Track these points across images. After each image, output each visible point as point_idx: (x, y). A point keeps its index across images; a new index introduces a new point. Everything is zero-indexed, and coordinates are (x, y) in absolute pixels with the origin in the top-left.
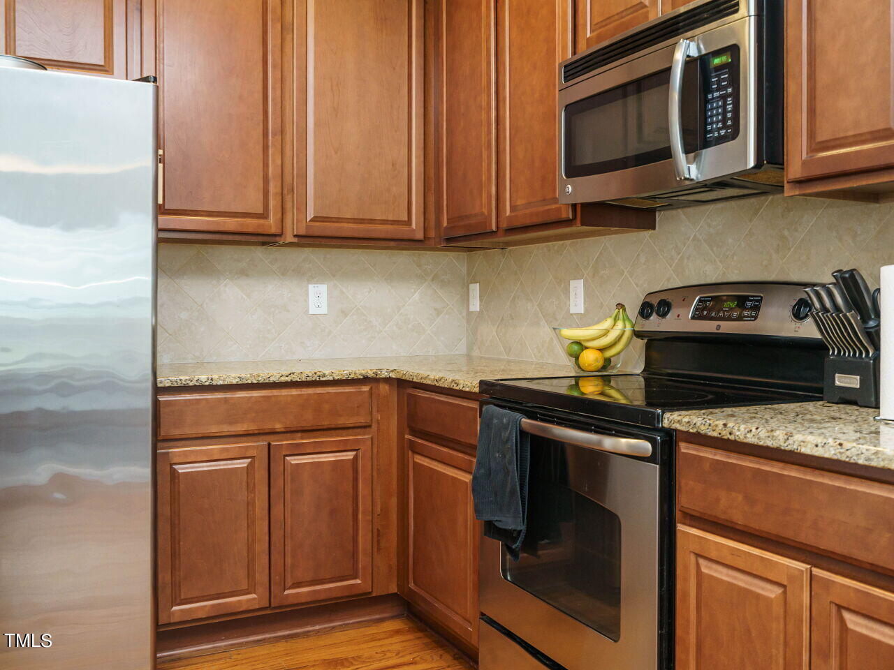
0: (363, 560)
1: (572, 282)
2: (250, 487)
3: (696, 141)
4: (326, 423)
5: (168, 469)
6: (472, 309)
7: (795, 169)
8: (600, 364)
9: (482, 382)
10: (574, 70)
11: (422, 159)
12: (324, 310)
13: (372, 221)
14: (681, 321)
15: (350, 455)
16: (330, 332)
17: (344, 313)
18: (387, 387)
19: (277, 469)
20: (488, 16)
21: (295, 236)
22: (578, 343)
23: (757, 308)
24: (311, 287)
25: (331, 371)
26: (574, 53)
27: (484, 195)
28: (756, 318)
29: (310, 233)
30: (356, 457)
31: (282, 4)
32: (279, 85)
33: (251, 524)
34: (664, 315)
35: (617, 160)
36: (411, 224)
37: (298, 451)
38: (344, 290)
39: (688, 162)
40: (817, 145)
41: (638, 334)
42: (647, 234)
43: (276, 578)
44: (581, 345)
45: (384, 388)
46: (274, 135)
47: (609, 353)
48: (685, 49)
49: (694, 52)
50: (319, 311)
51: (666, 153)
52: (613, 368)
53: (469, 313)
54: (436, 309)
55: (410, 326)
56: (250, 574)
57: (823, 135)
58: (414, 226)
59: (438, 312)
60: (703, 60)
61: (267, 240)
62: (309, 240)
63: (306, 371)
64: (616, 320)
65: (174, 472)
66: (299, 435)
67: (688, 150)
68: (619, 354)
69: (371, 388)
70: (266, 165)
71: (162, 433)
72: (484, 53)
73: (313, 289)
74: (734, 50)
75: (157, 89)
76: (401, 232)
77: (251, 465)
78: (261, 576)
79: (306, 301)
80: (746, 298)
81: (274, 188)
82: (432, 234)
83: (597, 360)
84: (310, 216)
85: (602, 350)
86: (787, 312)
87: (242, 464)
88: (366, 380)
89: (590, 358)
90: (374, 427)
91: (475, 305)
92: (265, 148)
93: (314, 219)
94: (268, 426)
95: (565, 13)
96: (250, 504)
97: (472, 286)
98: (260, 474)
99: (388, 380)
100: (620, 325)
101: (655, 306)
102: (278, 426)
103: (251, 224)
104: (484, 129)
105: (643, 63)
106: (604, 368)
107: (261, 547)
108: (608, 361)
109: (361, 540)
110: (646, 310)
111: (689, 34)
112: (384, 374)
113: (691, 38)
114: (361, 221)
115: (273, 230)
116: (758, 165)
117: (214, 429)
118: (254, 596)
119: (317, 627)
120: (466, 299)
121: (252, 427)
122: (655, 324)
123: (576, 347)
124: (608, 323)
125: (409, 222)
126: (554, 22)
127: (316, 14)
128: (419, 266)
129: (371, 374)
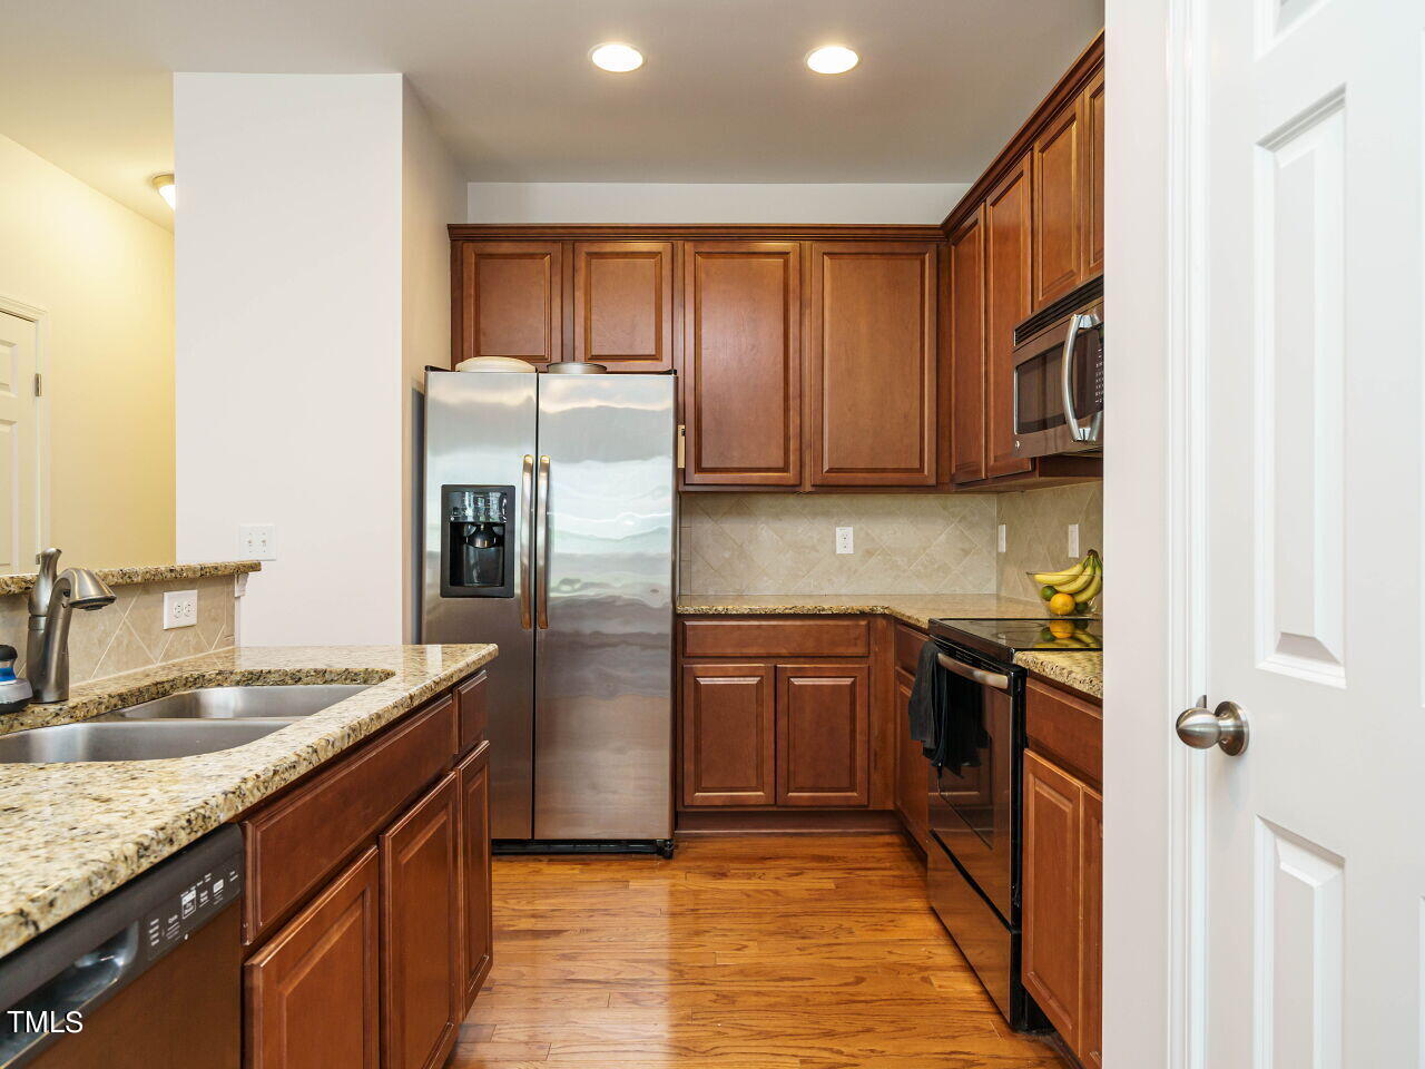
0: (860, 776)
1: (1070, 527)
2: (760, 702)
4: (826, 652)
5: (693, 681)
6: (1000, 550)
8: (1069, 607)
9: (931, 621)
10: (1020, 335)
11: (935, 409)
12: (850, 550)
13: (884, 470)
15: (848, 681)
16: (856, 571)
17: (869, 553)
18: (884, 622)
19: (782, 687)
21: (813, 486)
22: (1050, 587)
24: (838, 529)
25: (829, 606)
26: (1032, 310)
29: (825, 483)
30: (853, 683)
31: (801, 284)
32: (798, 355)
33: (760, 732)
35: (1055, 417)
36: (923, 472)
37: (801, 674)
38: (870, 531)
39: (1080, 426)
43: (781, 781)
44: (1052, 590)
45: (881, 623)
46: (794, 398)
47: (1082, 598)
48: (1076, 323)
49: (1079, 328)
50: (844, 552)
52: (1090, 612)
53: (999, 554)
54: (963, 550)
55: (936, 566)
56: (760, 775)
58: (926, 472)
59: (966, 552)
61: (792, 489)
62: (825, 488)
63: (809, 605)
64: (1085, 566)
65: (697, 683)
66: (802, 660)
67: (1078, 416)
68: (1091, 599)
69: (869, 623)
70: (786, 426)
71: (688, 650)
73: (839, 531)
75: (677, 379)
76: (914, 478)
77: (760, 682)
78: (769, 778)
79: (834, 542)
81: (793, 445)
82: (946, 479)
83: (1065, 605)
84: (826, 468)
85: (1072, 595)
87: (753, 681)
88: (862, 615)
89: (1060, 602)
90: (872, 657)
91: (1003, 547)
92: (786, 410)
93: (831, 470)
94: (775, 651)
95: (1026, 277)
96: (759, 716)
97: (999, 527)
98: (768, 691)
99: (884, 615)
100: (1089, 571)
102: (784, 651)
106: (1075, 612)
107: (769, 752)
108: (1082, 605)
109: (858, 759)
111: (1084, 308)
112: (880, 611)
113: (1078, 316)
115: (796, 482)
117: (729, 651)
118: (761, 793)
119: (820, 831)
120: (995, 540)
121: (762, 651)
123: (1049, 592)
125: (921, 469)
127: (833, 290)
128: (945, 508)
129: (867, 610)
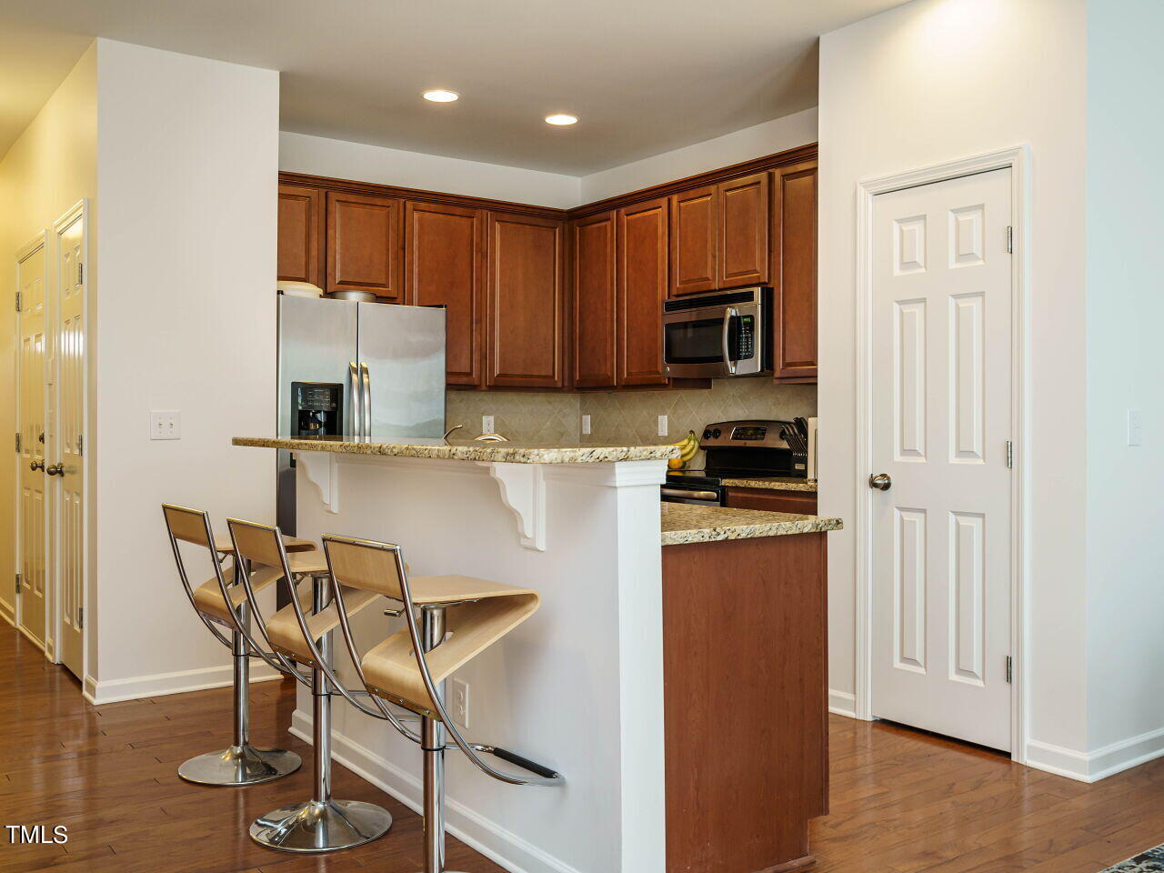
1: (659, 416)
3: (735, 356)
6: (584, 432)
7: (777, 374)
8: (681, 464)
10: (670, 307)
11: (561, 335)
13: (532, 376)
14: (727, 440)
20: (612, 256)
21: (487, 386)
23: (764, 434)
24: (483, 417)
26: (670, 297)
27: (609, 365)
28: (763, 439)
29: (496, 383)
34: (717, 437)
36: (553, 378)
38: (504, 419)
39: (732, 365)
40: (786, 365)
41: (702, 448)
42: (706, 392)
46: (477, 322)
47: (686, 458)
48: (731, 312)
49: (734, 314)
51: (721, 359)
53: (582, 435)
54: (560, 433)
57: (788, 360)
58: (556, 378)
59: (562, 434)
60: (738, 318)
61: (472, 388)
62: (496, 388)
64: (690, 440)
67: (731, 359)
68: (690, 459)
70: (471, 342)
72: (609, 278)
73: (485, 419)
74: (752, 317)
76: (549, 383)
79: (481, 427)
80: (759, 429)
81: (475, 356)
82: (566, 384)
83: (679, 463)
84: (496, 374)
85: (682, 457)
86: (777, 436)
91: (588, 430)
92: (472, 331)
93: (499, 376)
95: (663, 270)
97: (584, 417)
100: (692, 443)
101: (712, 431)
103: (464, 380)
104: (609, 323)
105: (709, 313)
106: (683, 467)
108: (685, 463)
110: (707, 434)
111: (732, 305)
113: (733, 307)
114: (526, 376)
115: (476, 383)
116: (762, 370)
120: (579, 425)
122: (712, 442)
124: (685, 442)
126: (657, 274)
127: (501, 247)
128: (550, 403)
